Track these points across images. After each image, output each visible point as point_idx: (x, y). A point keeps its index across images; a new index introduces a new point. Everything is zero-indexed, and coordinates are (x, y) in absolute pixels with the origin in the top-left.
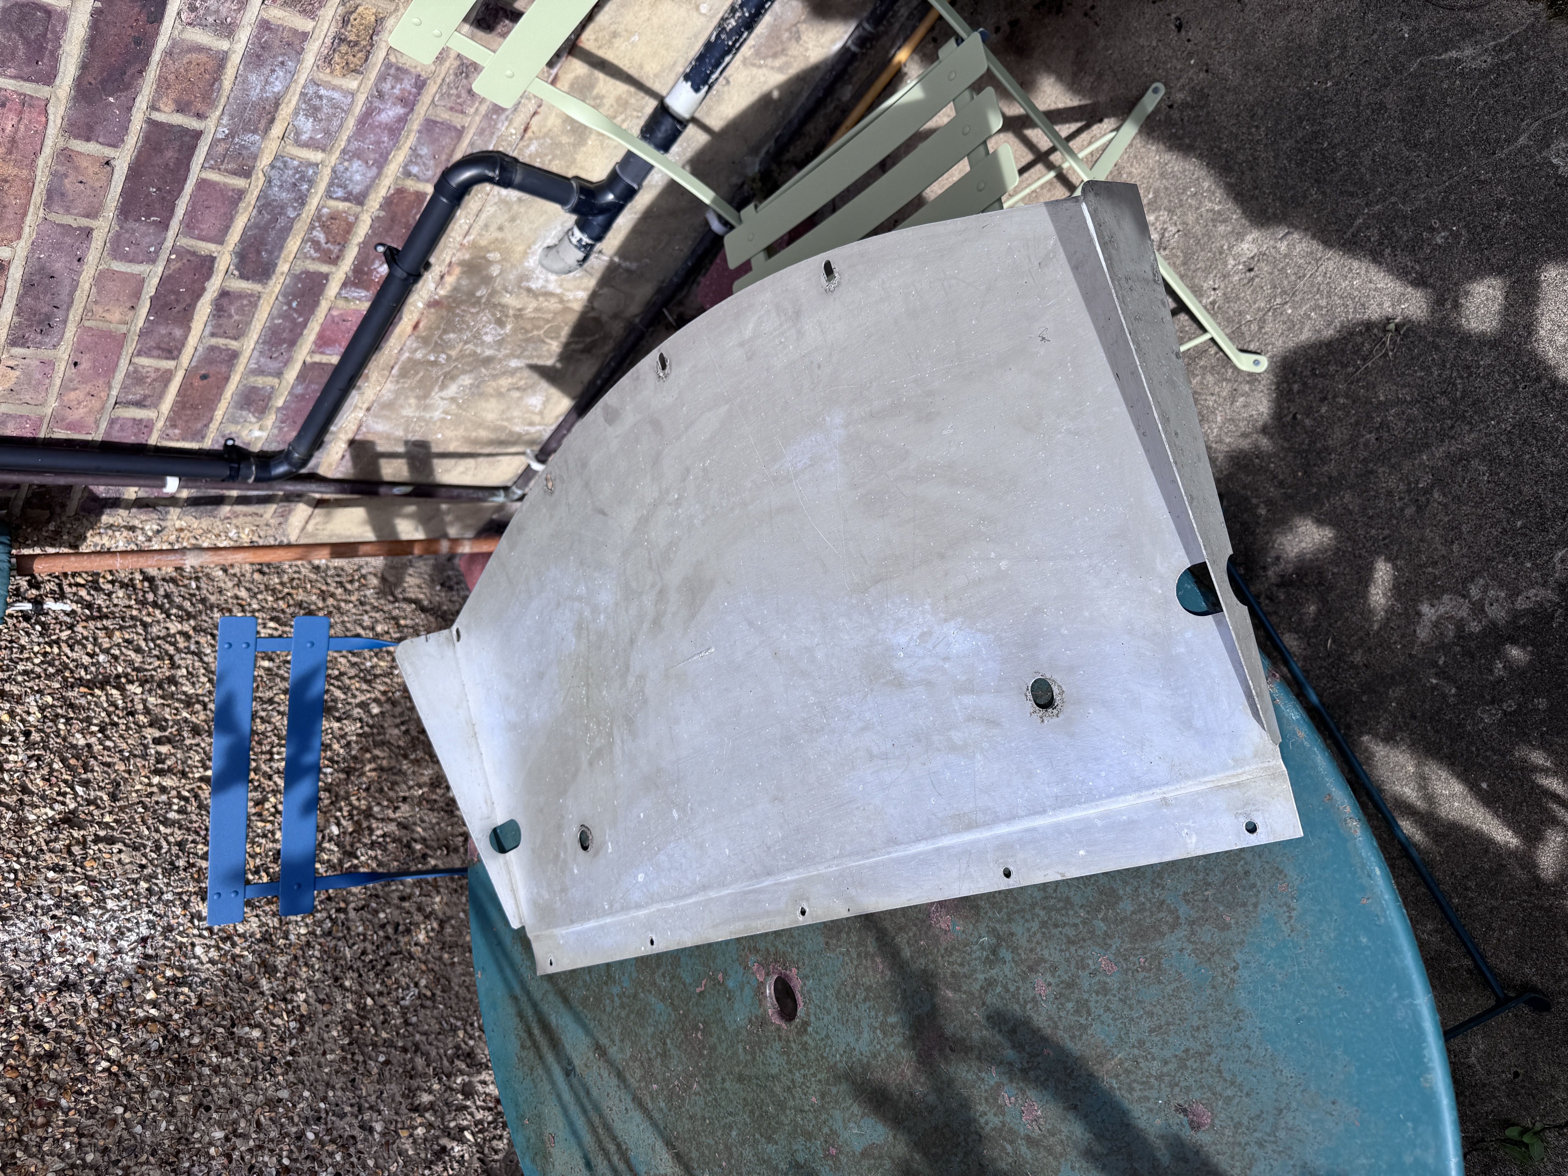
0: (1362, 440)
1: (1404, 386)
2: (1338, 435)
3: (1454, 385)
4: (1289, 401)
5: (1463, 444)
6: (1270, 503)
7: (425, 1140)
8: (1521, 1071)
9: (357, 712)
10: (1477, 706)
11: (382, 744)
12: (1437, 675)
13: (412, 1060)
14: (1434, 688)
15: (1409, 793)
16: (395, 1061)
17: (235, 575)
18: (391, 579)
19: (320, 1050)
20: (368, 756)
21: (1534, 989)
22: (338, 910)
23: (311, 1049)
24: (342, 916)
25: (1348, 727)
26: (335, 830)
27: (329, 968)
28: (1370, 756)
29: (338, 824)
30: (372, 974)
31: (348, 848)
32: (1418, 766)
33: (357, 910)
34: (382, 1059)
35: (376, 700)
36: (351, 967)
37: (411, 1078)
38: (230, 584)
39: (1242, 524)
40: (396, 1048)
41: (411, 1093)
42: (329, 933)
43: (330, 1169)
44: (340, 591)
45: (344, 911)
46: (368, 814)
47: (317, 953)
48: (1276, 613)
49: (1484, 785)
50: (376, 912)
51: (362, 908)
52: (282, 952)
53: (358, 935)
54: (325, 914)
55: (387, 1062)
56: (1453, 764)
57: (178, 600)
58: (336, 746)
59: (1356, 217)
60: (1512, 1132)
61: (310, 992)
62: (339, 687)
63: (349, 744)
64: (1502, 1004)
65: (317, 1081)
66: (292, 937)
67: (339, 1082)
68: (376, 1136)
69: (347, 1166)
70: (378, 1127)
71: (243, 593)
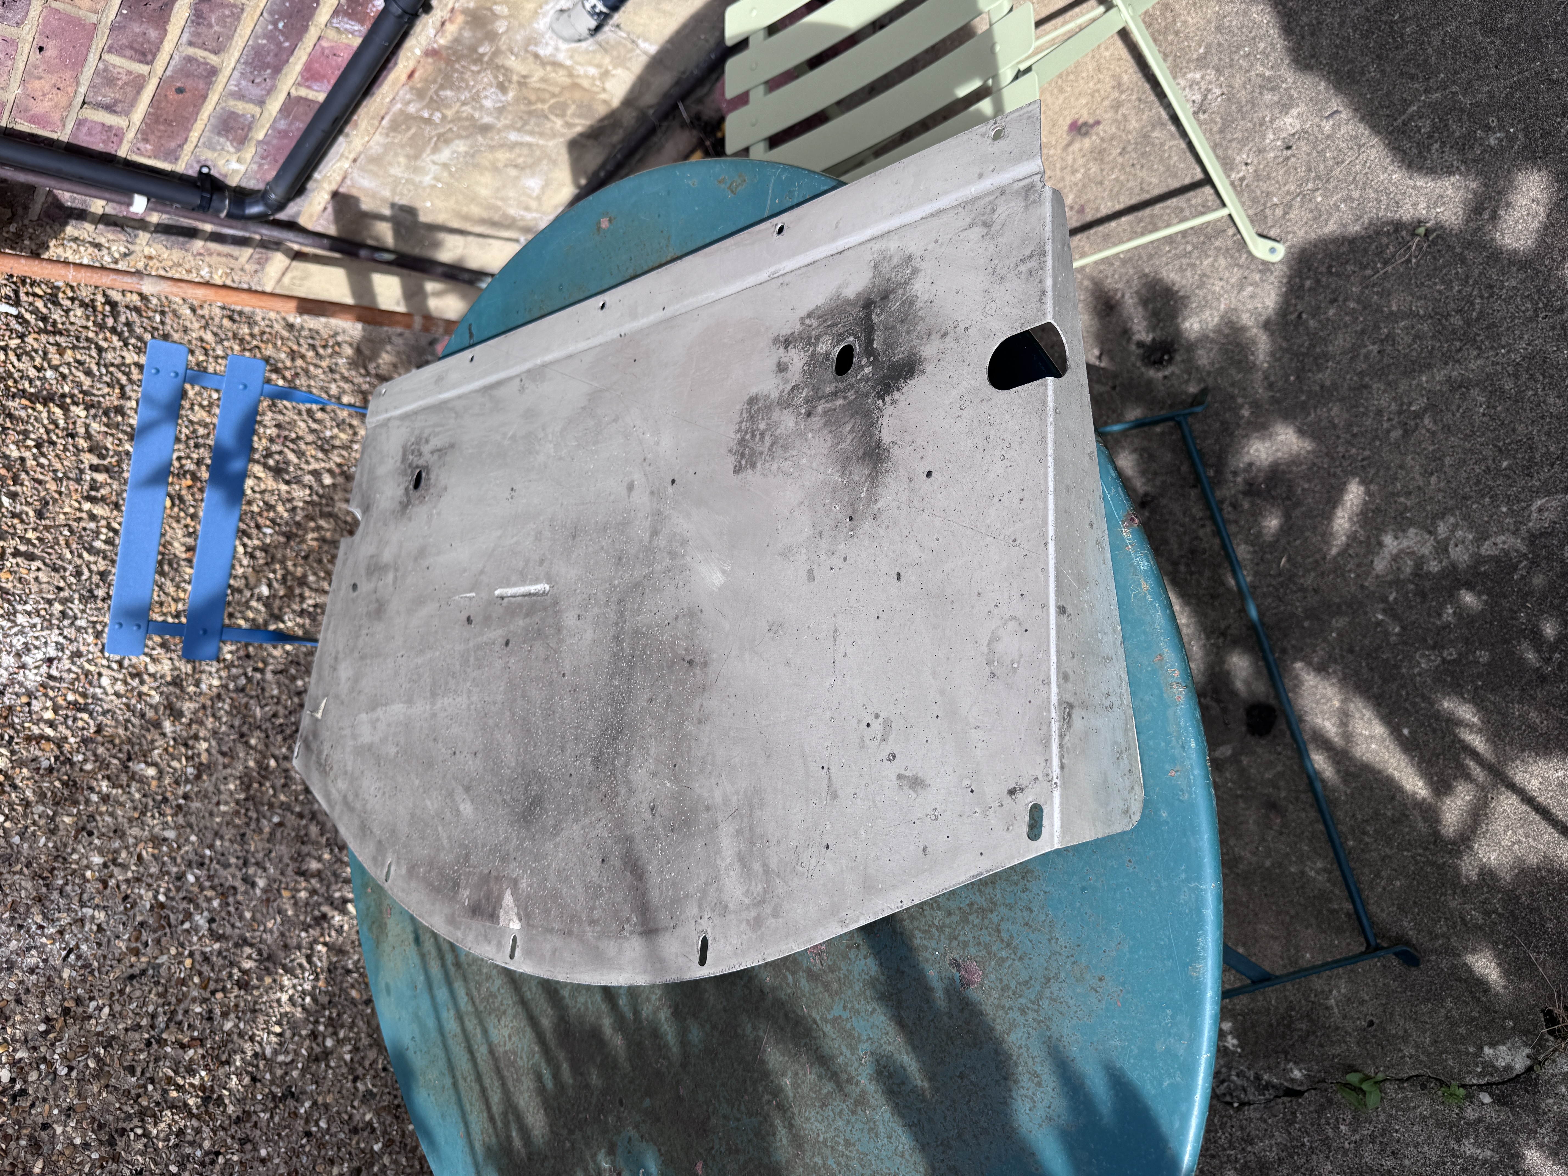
0: (1364, 351)
1: (1420, 298)
2: (1341, 342)
3: (1472, 304)
4: (1297, 297)
5: (1466, 369)
6: (1256, 405)
7: (307, 904)
8: (1376, 1021)
9: (308, 479)
10: (1418, 649)
11: (329, 515)
12: (1384, 611)
13: (306, 827)
14: (1379, 623)
15: (1330, 727)
16: (288, 824)
17: (203, 317)
18: (367, 352)
19: (215, 799)
20: (312, 524)
21: (1408, 943)
22: (255, 669)
23: (206, 796)
24: (258, 676)
25: (1284, 651)
26: (265, 591)
27: (237, 723)
28: (1298, 684)
29: (270, 586)
30: (279, 738)
31: (276, 611)
32: (1344, 701)
33: (275, 672)
34: (276, 819)
35: (330, 471)
36: (259, 727)
37: (303, 843)
38: (196, 325)
39: (1222, 423)
40: (292, 812)
41: (299, 858)
42: (242, 690)
43: (206, 914)
44: (311, 354)
45: (262, 671)
46: (302, 582)
47: (227, 707)
48: (1236, 522)
49: (1406, 731)
50: (293, 679)
51: (281, 672)
52: (191, 698)
53: (272, 697)
54: (241, 671)
55: (280, 824)
56: (1379, 705)
57: (139, 330)
58: (280, 509)
59: (1411, 103)
60: (1353, 1078)
61: (214, 743)
62: (293, 451)
63: (294, 509)
64: (1372, 950)
65: (206, 828)
66: (204, 687)
67: (229, 833)
68: (258, 891)
69: (223, 914)
70: (261, 883)
71: (209, 337)
